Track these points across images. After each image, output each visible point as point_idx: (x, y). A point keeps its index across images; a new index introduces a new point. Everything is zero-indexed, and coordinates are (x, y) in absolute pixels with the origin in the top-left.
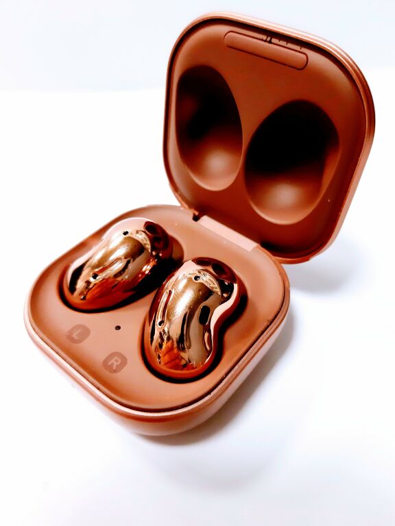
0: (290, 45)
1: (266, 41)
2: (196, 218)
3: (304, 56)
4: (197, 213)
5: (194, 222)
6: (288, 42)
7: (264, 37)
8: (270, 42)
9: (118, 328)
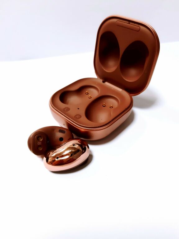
0: (135, 24)
1: (128, 23)
2: (104, 82)
3: (139, 27)
4: (104, 80)
5: (103, 83)
6: (134, 23)
7: (128, 22)
8: (129, 24)
9: (78, 109)
